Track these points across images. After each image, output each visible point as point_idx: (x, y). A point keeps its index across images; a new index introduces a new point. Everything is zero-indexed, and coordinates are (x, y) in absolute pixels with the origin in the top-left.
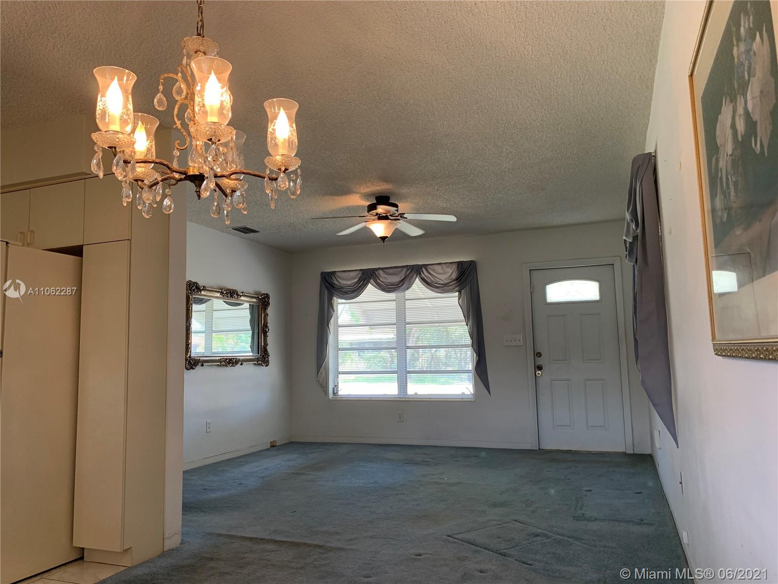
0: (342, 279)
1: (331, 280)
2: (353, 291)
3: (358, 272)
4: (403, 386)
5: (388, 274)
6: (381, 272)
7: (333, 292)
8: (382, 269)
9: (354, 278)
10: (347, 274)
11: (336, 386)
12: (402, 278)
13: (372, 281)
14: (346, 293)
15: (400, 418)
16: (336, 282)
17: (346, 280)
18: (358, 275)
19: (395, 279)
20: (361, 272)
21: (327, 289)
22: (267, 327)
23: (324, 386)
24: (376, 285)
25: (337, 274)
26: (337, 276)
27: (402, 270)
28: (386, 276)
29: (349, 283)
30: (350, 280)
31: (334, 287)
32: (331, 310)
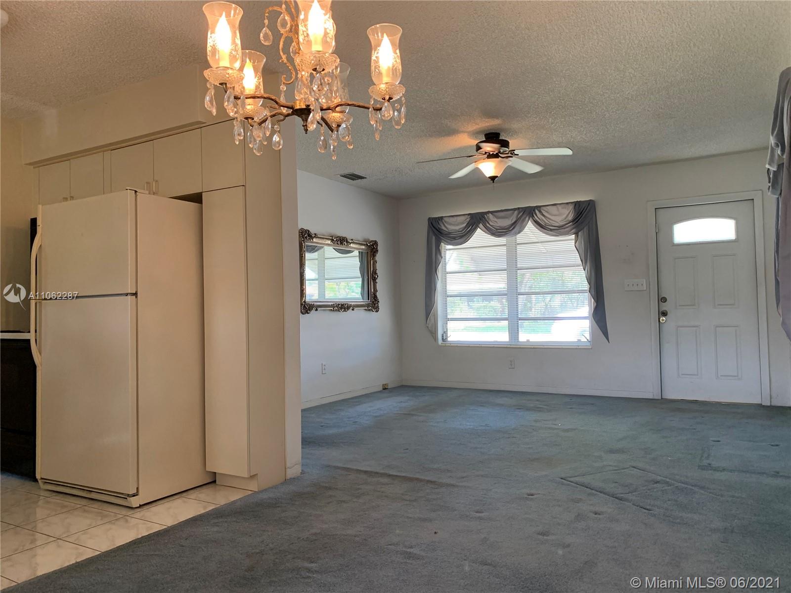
0: (450, 224)
1: (439, 226)
2: (461, 237)
3: (467, 216)
4: (514, 331)
5: (498, 218)
6: (490, 216)
7: (440, 238)
8: (492, 212)
9: (463, 223)
10: (455, 218)
11: (445, 332)
12: (513, 222)
13: (481, 225)
14: (454, 238)
15: (511, 365)
16: (444, 228)
17: (454, 225)
18: (466, 220)
19: (507, 222)
20: (469, 216)
21: (434, 235)
22: (376, 273)
23: (433, 333)
24: (486, 230)
25: (445, 219)
26: (445, 222)
27: (513, 213)
28: (496, 220)
29: (457, 228)
30: (458, 225)
31: (441, 233)
32: (439, 256)
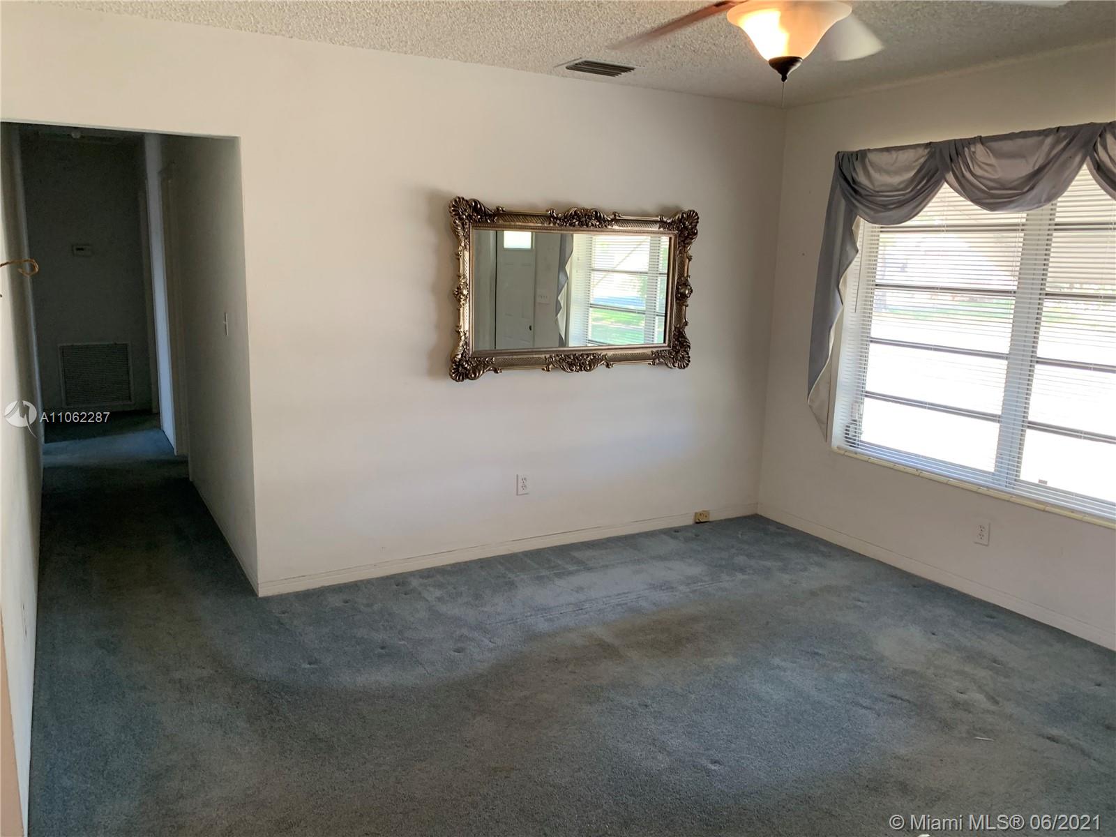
0: (880, 170)
1: (854, 175)
2: (901, 204)
3: (921, 151)
4: (1010, 450)
5: (999, 155)
6: (979, 149)
7: (856, 207)
8: (981, 140)
9: (907, 169)
10: (894, 154)
11: (855, 422)
12: (1036, 168)
13: (950, 176)
14: (885, 207)
15: (981, 536)
16: (862, 179)
17: (888, 172)
18: (917, 160)
19: (1023, 169)
20: (927, 151)
21: (844, 198)
22: (686, 284)
23: (824, 421)
24: (959, 187)
25: (871, 156)
26: (871, 164)
27: (1042, 143)
28: (992, 160)
29: (896, 180)
30: (897, 172)
31: (856, 191)
32: (849, 248)
